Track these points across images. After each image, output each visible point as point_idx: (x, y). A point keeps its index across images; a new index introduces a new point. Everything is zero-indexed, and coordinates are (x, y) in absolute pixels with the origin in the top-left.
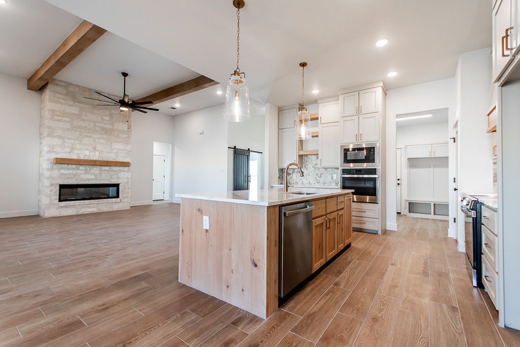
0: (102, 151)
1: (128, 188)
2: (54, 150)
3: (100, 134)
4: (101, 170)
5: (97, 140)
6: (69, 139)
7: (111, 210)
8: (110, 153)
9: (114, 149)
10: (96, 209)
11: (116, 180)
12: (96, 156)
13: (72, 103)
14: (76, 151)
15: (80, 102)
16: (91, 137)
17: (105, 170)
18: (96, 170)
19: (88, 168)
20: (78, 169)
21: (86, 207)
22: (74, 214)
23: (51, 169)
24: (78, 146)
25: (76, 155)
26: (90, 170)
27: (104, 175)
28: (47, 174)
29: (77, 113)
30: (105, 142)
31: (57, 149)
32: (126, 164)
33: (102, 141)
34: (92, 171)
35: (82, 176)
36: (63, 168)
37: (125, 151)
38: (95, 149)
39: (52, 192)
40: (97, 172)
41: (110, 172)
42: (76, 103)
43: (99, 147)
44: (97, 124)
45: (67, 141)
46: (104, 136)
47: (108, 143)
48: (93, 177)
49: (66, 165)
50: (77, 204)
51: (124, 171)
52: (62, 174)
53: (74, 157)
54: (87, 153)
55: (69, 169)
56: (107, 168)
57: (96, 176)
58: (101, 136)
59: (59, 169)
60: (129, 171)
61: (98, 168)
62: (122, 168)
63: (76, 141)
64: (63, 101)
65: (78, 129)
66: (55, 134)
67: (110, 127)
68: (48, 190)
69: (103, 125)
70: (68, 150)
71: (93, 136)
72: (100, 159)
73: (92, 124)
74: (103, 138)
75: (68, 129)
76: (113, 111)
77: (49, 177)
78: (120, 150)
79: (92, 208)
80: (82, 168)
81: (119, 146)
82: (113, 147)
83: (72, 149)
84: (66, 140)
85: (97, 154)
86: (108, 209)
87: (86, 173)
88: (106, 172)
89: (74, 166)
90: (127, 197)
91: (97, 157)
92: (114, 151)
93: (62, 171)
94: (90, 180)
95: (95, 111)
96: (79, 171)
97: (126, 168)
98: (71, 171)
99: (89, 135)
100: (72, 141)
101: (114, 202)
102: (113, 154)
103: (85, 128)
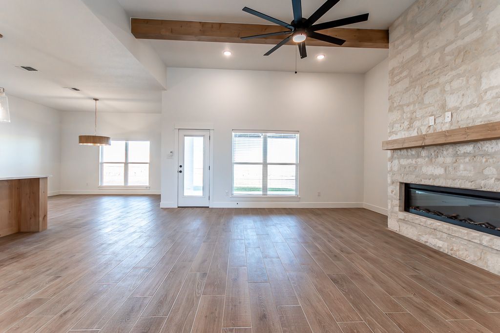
0: (458, 109)
2: (394, 130)
3: (452, 69)
4: (456, 155)
5: (448, 88)
6: (408, 106)
7: (480, 265)
9: (486, 91)
10: (446, 244)
12: (445, 124)
13: (410, 41)
14: (417, 124)
17: (465, 155)
18: (447, 156)
20: (419, 156)
21: (430, 234)
23: (392, 159)
27: (462, 166)
29: (417, 52)
33: (456, 84)
34: (440, 159)
35: (424, 170)
36: (403, 157)
38: (443, 108)
39: (393, 193)
40: (449, 160)
41: (478, 159)
42: (415, 36)
43: (452, 101)
44: (448, 50)
46: (461, 69)
48: (439, 171)
49: (405, 150)
52: (403, 166)
55: (407, 157)
56: (469, 148)
57: (445, 170)
58: (454, 73)
66: (395, 105)
67: (477, 34)
68: (389, 190)
69: (460, 43)
71: (443, 79)
74: (459, 76)
75: (407, 90)
79: (439, 239)
80: (424, 153)
83: (412, 121)
84: (405, 107)
87: (430, 162)
88: (467, 160)
91: (447, 125)
92: (489, 96)
93: (404, 162)
96: (419, 160)
98: (410, 161)
99: (434, 82)
100: (412, 107)
101: (485, 243)
102: (483, 106)
103: (427, 73)
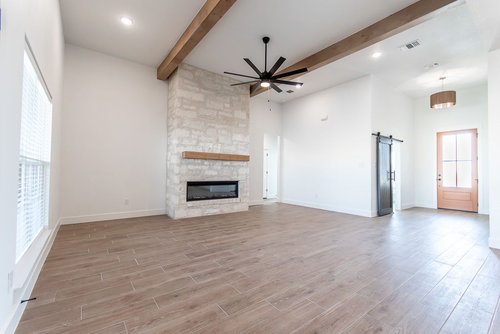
0: (224, 144)
1: (247, 187)
2: (183, 143)
3: (222, 124)
4: (222, 165)
5: (219, 132)
6: (196, 130)
7: (232, 212)
8: (231, 145)
9: (234, 141)
10: (219, 210)
11: (236, 177)
12: (218, 150)
13: (198, 90)
14: (201, 144)
15: (205, 89)
16: (214, 127)
17: (226, 166)
18: (218, 165)
19: (212, 162)
20: (203, 165)
21: (210, 208)
22: (200, 215)
24: (203, 138)
25: (201, 148)
26: (213, 165)
27: (225, 171)
28: (177, 170)
29: (202, 100)
30: (226, 134)
31: (186, 142)
32: (245, 159)
33: (223, 132)
34: (215, 167)
35: (207, 172)
36: (190, 164)
37: (244, 143)
38: (217, 140)
39: (182, 189)
40: (219, 168)
41: (231, 168)
42: (202, 90)
43: (222, 139)
44: (220, 113)
45: (193, 133)
46: (226, 126)
47: (229, 134)
48: (215, 173)
49: (193, 160)
50: (203, 204)
51: (243, 166)
52: (189, 170)
53: (200, 150)
54: (211, 145)
55: (195, 164)
56: (228, 163)
57: (218, 172)
58: (222, 126)
59: (187, 164)
60: (247, 166)
61: (220, 162)
62: (240, 163)
63: (202, 133)
64: (191, 88)
65: (203, 119)
66: (184, 125)
67: (231, 116)
68: (177, 188)
69: (225, 114)
70: (194, 142)
71: (217, 126)
72: (222, 153)
73: (215, 113)
74: (225, 129)
75: (194, 119)
76: (233, 98)
77: (179, 174)
78: (239, 141)
79: (215, 209)
80: (206, 163)
81: (238, 137)
82: (233, 139)
83: (198, 141)
84: (193, 131)
85: (219, 148)
86: (229, 209)
87: (210, 169)
88: (227, 168)
89: (199, 161)
90: (245, 197)
91: (220, 150)
92: (235, 143)
93: (191, 167)
94: (212, 176)
95: (218, 98)
96: (204, 167)
97: (245, 163)
98: (197, 167)
99: (213, 125)
100: (198, 133)
101: (234, 202)
102: (233, 146)
103: (209, 118)
